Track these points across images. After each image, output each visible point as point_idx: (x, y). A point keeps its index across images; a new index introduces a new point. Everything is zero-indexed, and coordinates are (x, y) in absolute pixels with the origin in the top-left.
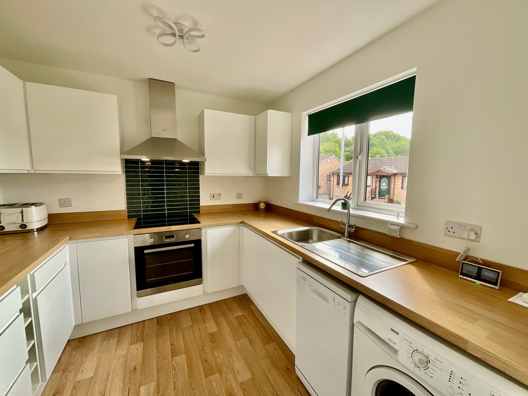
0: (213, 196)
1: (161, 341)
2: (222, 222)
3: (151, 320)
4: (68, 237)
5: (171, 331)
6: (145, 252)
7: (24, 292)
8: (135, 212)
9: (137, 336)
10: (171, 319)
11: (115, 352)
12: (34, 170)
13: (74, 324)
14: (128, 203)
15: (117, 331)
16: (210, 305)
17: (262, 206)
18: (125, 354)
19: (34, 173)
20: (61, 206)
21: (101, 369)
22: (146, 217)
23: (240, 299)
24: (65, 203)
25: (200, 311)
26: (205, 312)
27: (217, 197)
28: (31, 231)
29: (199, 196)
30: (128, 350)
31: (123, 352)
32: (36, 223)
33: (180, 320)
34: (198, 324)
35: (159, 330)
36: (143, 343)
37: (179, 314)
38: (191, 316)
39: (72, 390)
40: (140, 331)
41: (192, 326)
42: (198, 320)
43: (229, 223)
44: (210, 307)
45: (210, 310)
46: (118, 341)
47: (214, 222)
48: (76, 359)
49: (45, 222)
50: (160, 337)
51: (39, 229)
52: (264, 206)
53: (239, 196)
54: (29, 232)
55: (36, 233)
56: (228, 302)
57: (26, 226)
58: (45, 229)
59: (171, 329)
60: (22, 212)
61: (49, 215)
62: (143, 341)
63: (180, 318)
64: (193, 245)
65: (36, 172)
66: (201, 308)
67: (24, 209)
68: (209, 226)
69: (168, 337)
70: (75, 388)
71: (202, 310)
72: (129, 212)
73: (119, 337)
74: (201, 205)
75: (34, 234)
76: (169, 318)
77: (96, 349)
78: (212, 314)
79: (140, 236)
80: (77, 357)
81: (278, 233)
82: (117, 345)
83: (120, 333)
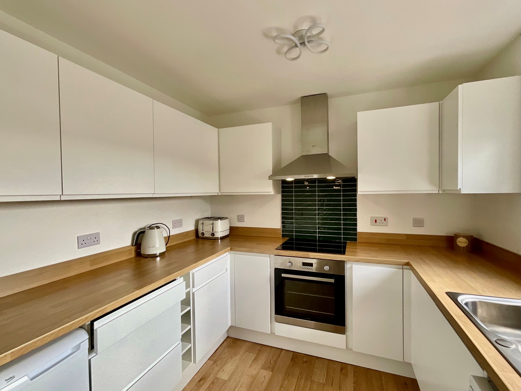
0: (376, 220)
1: (287, 382)
2: (375, 257)
3: (288, 352)
4: (230, 248)
5: (300, 376)
6: (282, 276)
7: (188, 286)
8: (289, 232)
9: (270, 363)
10: (306, 362)
11: (249, 367)
12: (221, 193)
13: (230, 324)
14: (283, 222)
15: (259, 347)
16: (356, 368)
17: (462, 242)
18: (254, 375)
19: (220, 195)
20: (238, 221)
21: (234, 377)
22: (298, 239)
23: (406, 384)
24: (241, 219)
25: (342, 370)
26: (346, 375)
27: (381, 222)
28: (217, 238)
29: (356, 220)
30: (258, 373)
31: (254, 372)
32: (220, 233)
33: (314, 369)
34: (332, 387)
35: (290, 368)
36: (272, 373)
37: (317, 361)
38: (327, 371)
39: (211, 384)
40: (274, 359)
41: (324, 385)
42: (334, 382)
43: (386, 261)
44: (355, 372)
45: (354, 376)
46: (255, 359)
47: (364, 256)
48: (225, 356)
49: (227, 233)
50: (288, 377)
51: (222, 238)
52: (466, 242)
53: (418, 223)
54: (215, 239)
55: (220, 240)
56: (383, 378)
57: (214, 235)
58: (225, 239)
59: (301, 375)
60: (213, 224)
61: (230, 227)
62: (272, 371)
63: (315, 366)
64: (332, 281)
65: (222, 194)
66: (344, 367)
67: (215, 222)
68: (355, 260)
69: (294, 381)
70: (213, 383)
71: (344, 370)
72: (283, 231)
73: (258, 355)
74: (358, 230)
75: (218, 241)
76: (304, 359)
77: (239, 356)
78: (354, 383)
79: (280, 258)
80: (226, 354)
81: (460, 299)
82: (253, 361)
83: (259, 351)
